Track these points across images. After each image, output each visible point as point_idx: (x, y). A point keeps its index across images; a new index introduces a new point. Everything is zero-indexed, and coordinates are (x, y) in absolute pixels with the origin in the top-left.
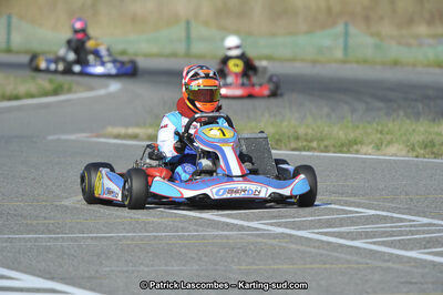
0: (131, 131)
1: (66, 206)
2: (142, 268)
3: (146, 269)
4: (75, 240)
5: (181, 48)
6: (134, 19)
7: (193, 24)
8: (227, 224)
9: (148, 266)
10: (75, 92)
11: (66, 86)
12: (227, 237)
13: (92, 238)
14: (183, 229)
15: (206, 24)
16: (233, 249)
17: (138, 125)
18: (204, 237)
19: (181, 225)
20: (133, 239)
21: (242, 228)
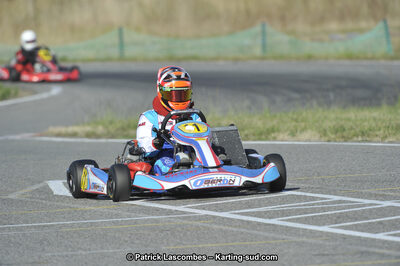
0: (71, 129)
1: (12, 200)
2: (80, 252)
3: (84, 253)
4: (20, 229)
5: (115, 53)
6: (73, 29)
7: (125, 30)
8: (157, 209)
9: (85, 250)
10: (21, 96)
11: (13, 92)
12: (156, 221)
13: (35, 227)
14: (117, 216)
15: (138, 29)
16: (162, 231)
17: (77, 124)
18: (136, 222)
19: (115, 212)
20: (72, 226)
21: (170, 212)
